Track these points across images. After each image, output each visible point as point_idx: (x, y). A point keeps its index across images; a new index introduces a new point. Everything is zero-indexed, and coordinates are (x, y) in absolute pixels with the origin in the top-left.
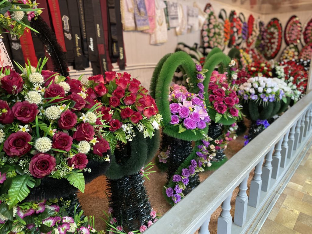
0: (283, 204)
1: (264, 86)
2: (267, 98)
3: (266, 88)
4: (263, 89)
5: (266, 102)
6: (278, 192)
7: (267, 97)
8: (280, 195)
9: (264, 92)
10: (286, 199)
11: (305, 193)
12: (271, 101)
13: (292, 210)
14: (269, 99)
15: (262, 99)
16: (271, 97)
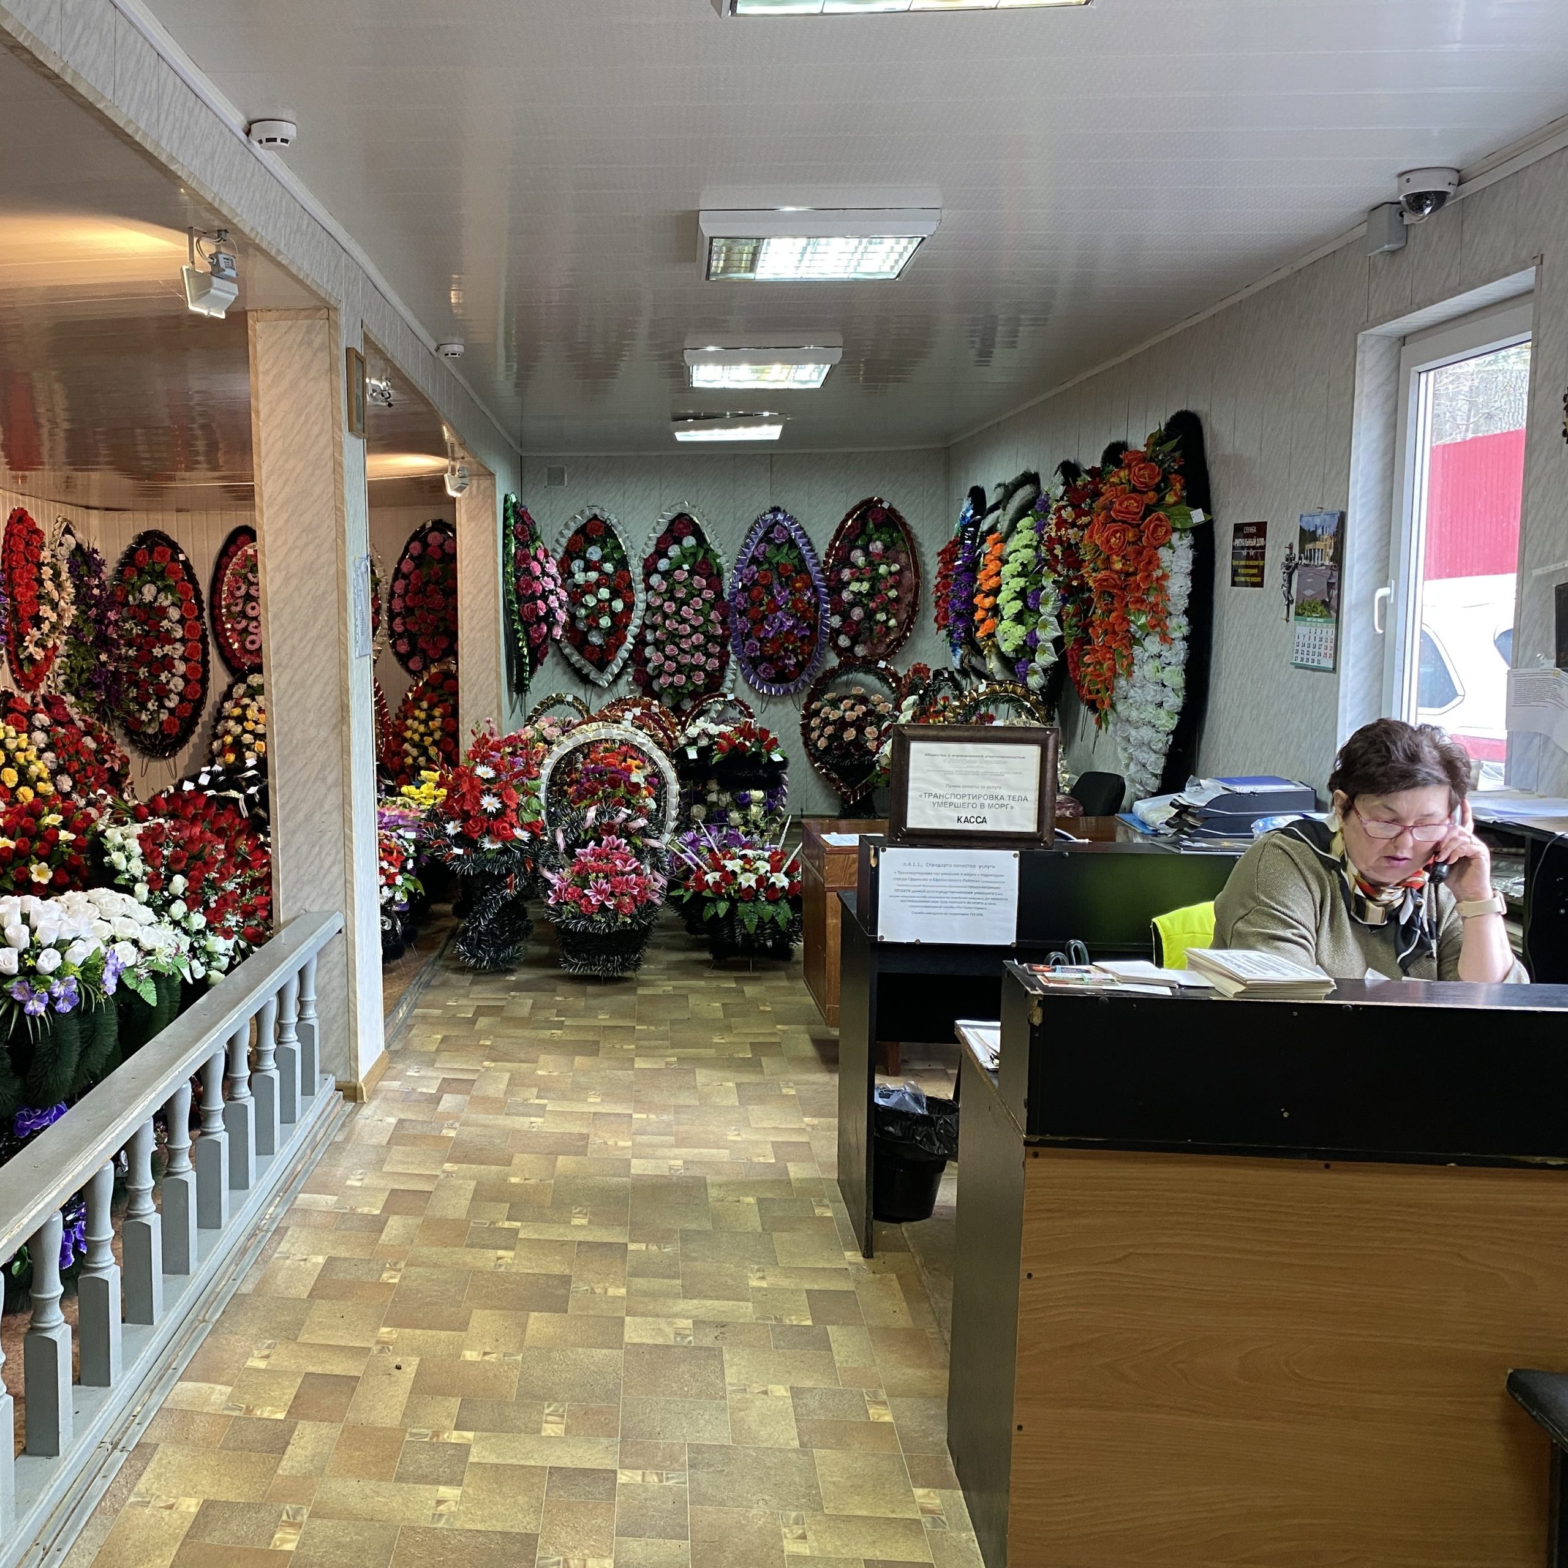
0: (136, 1489)
1: (25, 943)
2: (41, 1000)
3: (35, 948)
4: (20, 955)
5: (41, 1017)
6: (120, 1447)
7: (42, 991)
8: (126, 1455)
9: (29, 973)
10: (151, 1464)
11: (237, 1413)
12: (64, 1007)
13: (172, 1501)
14: (53, 1000)
15: (22, 1005)
16: (58, 990)
